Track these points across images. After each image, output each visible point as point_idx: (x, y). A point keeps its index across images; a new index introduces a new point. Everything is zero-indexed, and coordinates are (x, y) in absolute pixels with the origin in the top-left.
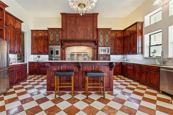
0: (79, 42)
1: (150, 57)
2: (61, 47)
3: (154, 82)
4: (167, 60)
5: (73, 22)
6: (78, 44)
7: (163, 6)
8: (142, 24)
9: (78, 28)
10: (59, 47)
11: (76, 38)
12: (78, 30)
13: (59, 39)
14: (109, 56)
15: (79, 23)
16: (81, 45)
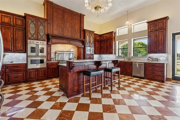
0: (69, 40)
1: (119, 56)
2: (47, 44)
3: (129, 72)
4: (131, 58)
5: (61, 16)
6: (67, 42)
7: (128, 26)
8: (115, 33)
9: (66, 24)
10: (45, 43)
11: (64, 35)
12: (66, 27)
13: (44, 33)
14: (92, 55)
15: (67, 19)
16: (70, 44)
